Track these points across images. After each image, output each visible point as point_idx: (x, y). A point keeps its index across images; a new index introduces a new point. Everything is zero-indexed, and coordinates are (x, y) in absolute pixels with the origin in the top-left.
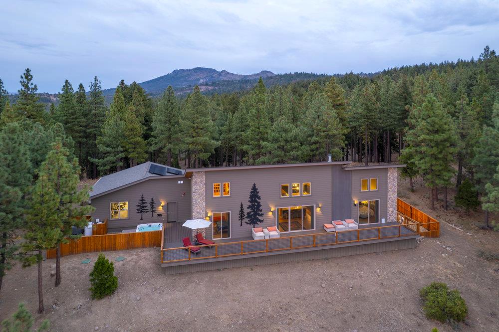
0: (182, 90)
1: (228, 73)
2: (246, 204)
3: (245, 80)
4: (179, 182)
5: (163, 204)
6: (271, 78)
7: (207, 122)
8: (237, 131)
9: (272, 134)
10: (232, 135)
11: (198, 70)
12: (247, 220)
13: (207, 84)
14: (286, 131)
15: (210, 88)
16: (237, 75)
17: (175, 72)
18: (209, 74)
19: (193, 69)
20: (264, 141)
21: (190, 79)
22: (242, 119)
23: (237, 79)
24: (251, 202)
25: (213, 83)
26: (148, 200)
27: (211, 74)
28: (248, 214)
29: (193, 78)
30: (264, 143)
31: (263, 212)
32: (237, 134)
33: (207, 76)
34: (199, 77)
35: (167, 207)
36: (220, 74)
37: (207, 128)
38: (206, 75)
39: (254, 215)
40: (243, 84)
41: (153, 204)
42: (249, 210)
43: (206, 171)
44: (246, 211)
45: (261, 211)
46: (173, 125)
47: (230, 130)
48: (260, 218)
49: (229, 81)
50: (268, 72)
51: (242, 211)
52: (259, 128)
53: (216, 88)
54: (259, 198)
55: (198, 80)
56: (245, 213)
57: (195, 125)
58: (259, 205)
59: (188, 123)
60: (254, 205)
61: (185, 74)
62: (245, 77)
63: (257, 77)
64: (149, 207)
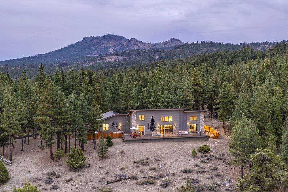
0: (93, 60)
1: (137, 41)
2: (150, 123)
3: (154, 49)
4: (126, 117)
5: (120, 125)
6: (179, 47)
7: (132, 93)
8: (146, 99)
9: (162, 99)
10: (144, 100)
11: (108, 37)
12: (150, 129)
13: (117, 54)
14: (168, 98)
15: (120, 58)
16: (146, 43)
17: (85, 39)
18: (118, 42)
19: (103, 36)
20: (158, 103)
21: (100, 48)
22: (149, 92)
23: (147, 47)
24: (151, 123)
25: (123, 52)
26: (115, 124)
27: (121, 42)
28: (150, 127)
29: (103, 46)
30: (158, 104)
31: (155, 127)
32: (146, 100)
33: (117, 45)
34: (108, 45)
35: (122, 127)
36: (129, 42)
37: (133, 97)
38: (115, 43)
39: (152, 127)
40: (152, 53)
41: (117, 125)
42: (151, 126)
43: (137, 111)
44: (150, 126)
45: (155, 126)
46: (117, 95)
47: (143, 98)
48: (154, 129)
49: (138, 50)
50: (176, 40)
51: (148, 126)
52: (156, 97)
53: (126, 58)
54: (154, 121)
55: (108, 48)
56: (149, 127)
57: (127, 95)
58: (154, 124)
59: (124, 94)
60: (152, 124)
61: (95, 42)
62: (154, 45)
63: (166, 46)
64: (116, 126)
